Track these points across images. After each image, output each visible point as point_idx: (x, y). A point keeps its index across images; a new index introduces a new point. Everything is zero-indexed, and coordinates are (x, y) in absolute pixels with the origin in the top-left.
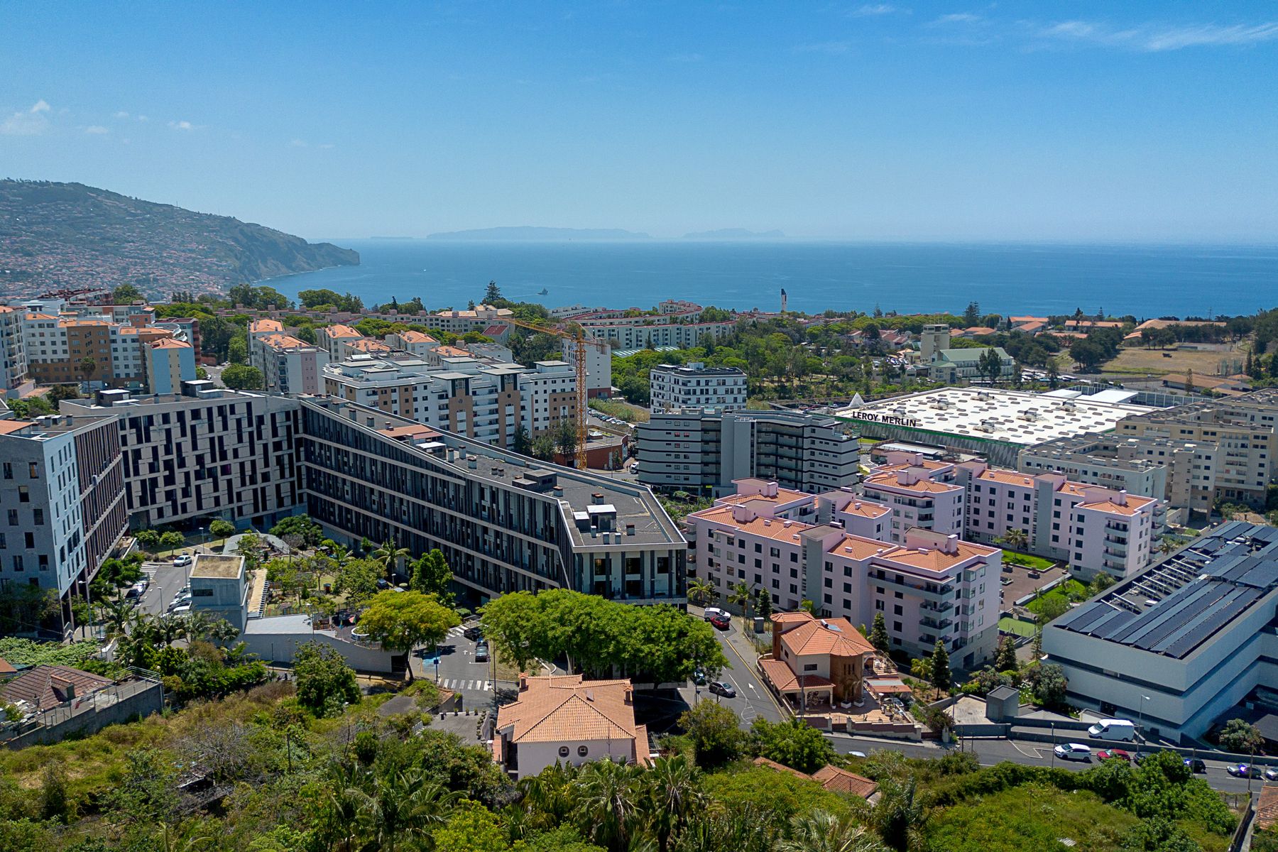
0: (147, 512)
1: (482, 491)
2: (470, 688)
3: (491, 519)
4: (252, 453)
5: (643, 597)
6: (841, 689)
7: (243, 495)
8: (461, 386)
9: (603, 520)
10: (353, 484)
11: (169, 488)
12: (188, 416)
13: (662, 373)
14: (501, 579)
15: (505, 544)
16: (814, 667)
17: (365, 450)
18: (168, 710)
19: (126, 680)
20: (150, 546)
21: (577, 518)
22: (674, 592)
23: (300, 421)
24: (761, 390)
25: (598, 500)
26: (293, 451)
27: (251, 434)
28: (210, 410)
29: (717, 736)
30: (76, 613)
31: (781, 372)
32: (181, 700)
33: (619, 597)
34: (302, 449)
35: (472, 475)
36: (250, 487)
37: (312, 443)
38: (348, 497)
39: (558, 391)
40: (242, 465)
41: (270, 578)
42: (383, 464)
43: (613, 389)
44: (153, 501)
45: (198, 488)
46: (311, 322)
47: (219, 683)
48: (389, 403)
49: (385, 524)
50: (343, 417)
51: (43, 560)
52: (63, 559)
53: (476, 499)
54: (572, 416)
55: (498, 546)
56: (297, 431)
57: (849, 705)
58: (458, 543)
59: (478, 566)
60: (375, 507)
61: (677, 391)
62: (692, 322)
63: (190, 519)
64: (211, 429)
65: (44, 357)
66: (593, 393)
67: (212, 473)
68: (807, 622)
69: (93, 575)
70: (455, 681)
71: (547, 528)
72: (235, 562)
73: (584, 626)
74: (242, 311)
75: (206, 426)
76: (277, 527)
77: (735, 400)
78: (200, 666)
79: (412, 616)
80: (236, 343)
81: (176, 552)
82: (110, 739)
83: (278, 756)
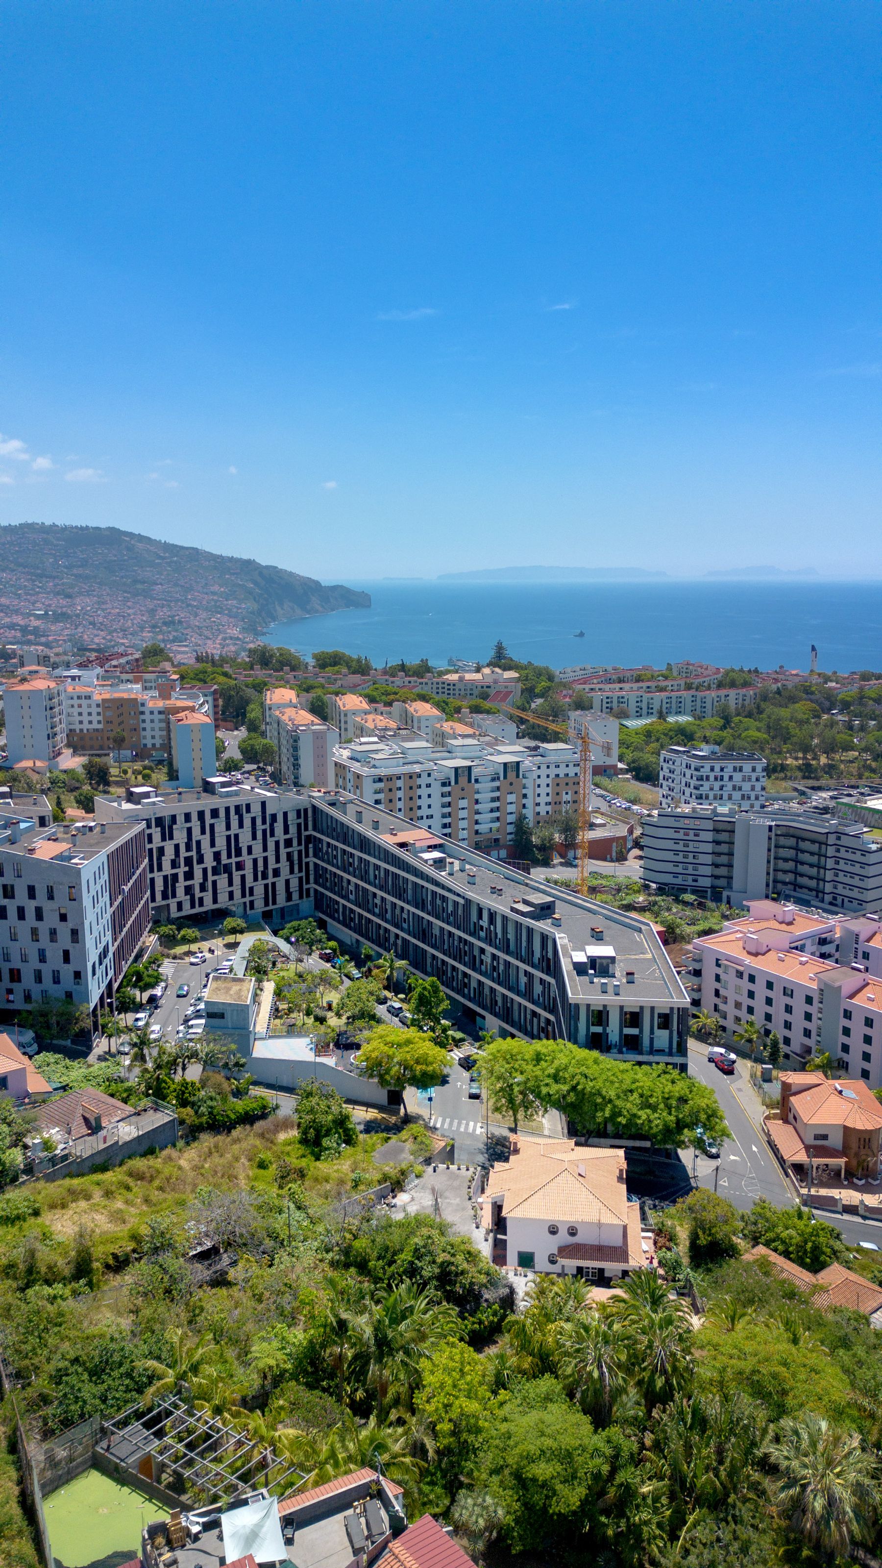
0: (168, 905)
1: (480, 910)
2: (462, 1129)
3: (489, 940)
4: (265, 849)
5: (641, 1053)
6: (854, 1163)
7: (255, 889)
8: (464, 774)
9: (601, 965)
10: (357, 886)
11: (188, 883)
12: (208, 815)
13: (673, 756)
14: (496, 1002)
15: (501, 967)
16: (825, 1137)
17: (369, 854)
18: (181, 1143)
19: (145, 1110)
20: (169, 941)
21: (575, 960)
22: (674, 1050)
23: (310, 819)
24: (783, 768)
25: (598, 937)
26: (303, 847)
27: (264, 831)
28: (227, 809)
29: (713, 1231)
30: (103, 1027)
31: (806, 749)
32: (192, 1133)
33: (615, 1051)
34: (311, 846)
35: (470, 895)
36: (261, 882)
37: (320, 841)
38: (352, 897)
39: (562, 775)
40: (255, 861)
41: (278, 994)
42: (387, 871)
43: (620, 765)
44: (174, 896)
45: (214, 883)
46: (323, 687)
47: (228, 1116)
48: (394, 789)
49: (386, 929)
50: (348, 819)
51: (78, 975)
52: (94, 974)
53: (474, 917)
54: (575, 802)
55: (494, 969)
56: (306, 829)
57: (863, 1182)
58: (455, 959)
59: (474, 984)
60: (377, 910)
61: (688, 776)
62: (709, 688)
63: (206, 912)
64: (228, 827)
65: (81, 726)
66: (599, 771)
67: (227, 869)
68: (819, 1085)
69: (119, 981)
70: (448, 1120)
71: (544, 958)
72: (245, 985)
73: (579, 1087)
74: (260, 674)
75: (224, 824)
76: (285, 931)
77: (753, 788)
78: (211, 1099)
79: (408, 1057)
80: (253, 712)
81: (194, 947)
82: (130, 1174)
83: (278, 1223)
